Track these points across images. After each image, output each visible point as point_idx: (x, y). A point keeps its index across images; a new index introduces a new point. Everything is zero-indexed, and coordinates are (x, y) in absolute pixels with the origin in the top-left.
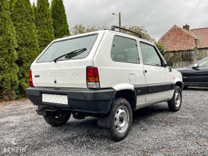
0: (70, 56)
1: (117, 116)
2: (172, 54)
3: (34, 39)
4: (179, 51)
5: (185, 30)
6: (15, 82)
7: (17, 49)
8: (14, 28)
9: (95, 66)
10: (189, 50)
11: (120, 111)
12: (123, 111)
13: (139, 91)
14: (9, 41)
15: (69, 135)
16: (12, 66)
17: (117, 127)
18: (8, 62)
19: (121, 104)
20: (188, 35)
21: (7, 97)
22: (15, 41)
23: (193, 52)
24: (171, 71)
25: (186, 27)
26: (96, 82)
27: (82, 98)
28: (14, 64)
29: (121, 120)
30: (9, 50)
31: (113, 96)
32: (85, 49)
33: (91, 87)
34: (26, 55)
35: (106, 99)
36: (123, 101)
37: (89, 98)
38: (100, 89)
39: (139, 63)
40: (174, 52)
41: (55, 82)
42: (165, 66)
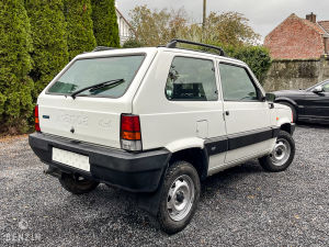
0: (97, 89)
1: (173, 193)
2: (283, 65)
3: (59, 37)
4: (295, 61)
5: (308, 23)
6: (27, 106)
7: (32, 54)
8: (28, 20)
9: (135, 113)
10: (312, 61)
11: (179, 184)
12: (184, 183)
13: (213, 148)
14: (18, 42)
15: (95, 215)
16: (22, 80)
17: (171, 210)
18: (16, 75)
19: (180, 173)
20: (313, 32)
21: (13, 130)
22: (29, 41)
23: (317, 64)
24: (272, 106)
25: (311, 17)
26: (135, 140)
27: (111, 166)
28: (25, 77)
29: (180, 199)
30: (18, 56)
31: (166, 162)
32: (122, 81)
33: (128, 148)
34: (47, 63)
35: (152, 168)
36: (185, 166)
37: (123, 168)
38: (142, 151)
39: (216, 100)
40: (287, 62)
41: (73, 131)
42: (263, 100)
